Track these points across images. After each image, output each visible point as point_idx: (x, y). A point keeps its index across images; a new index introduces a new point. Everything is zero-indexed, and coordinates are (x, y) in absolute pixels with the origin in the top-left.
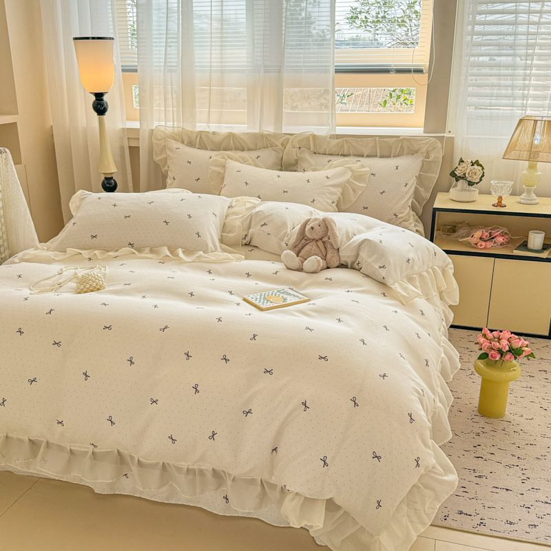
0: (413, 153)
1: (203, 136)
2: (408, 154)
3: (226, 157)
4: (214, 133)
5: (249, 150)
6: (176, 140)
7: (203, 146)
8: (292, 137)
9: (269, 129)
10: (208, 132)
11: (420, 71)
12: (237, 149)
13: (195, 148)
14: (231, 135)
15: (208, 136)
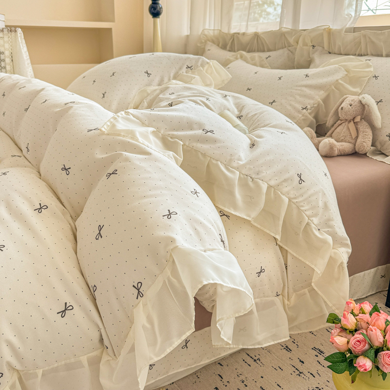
1: (235, 38)
4: (244, 34)
5: (269, 50)
7: (232, 48)
9: (288, 26)
10: (238, 33)
12: (258, 51)
13: (226, 49)
14: (256, 35)
15: (238, 38)
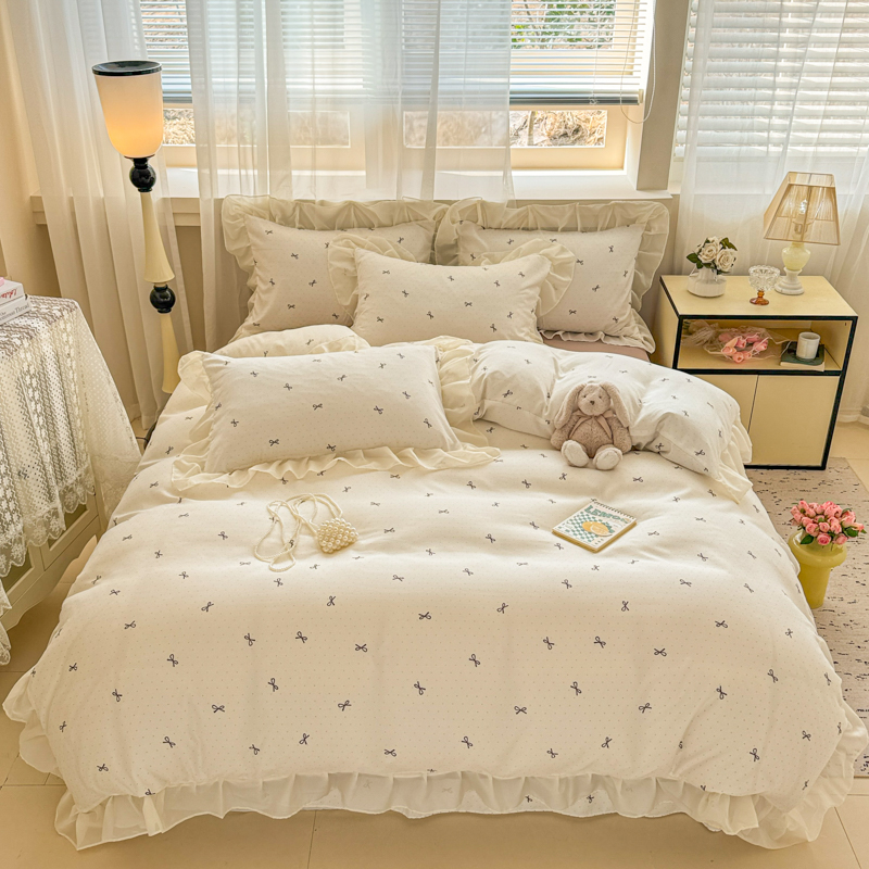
0: (629, 223)
1: (305, 209)
2: (622, 225)
3: (353, 244)
4: (322, 203)
5: (381, 226)
6: (261, 217)
7: (306, 225)
8: (450, 208)
9: (413, 192)
10: (313, 202)
11: (633, 101)
12: (362, 226)
13: (294, 227)
14: (351, 205)
15: (313, 209)
